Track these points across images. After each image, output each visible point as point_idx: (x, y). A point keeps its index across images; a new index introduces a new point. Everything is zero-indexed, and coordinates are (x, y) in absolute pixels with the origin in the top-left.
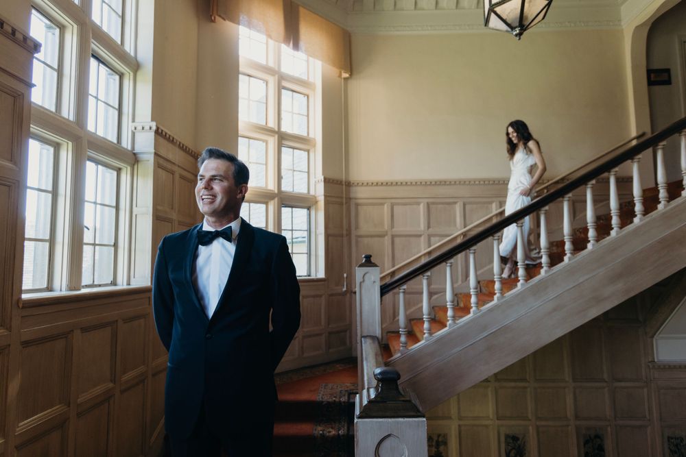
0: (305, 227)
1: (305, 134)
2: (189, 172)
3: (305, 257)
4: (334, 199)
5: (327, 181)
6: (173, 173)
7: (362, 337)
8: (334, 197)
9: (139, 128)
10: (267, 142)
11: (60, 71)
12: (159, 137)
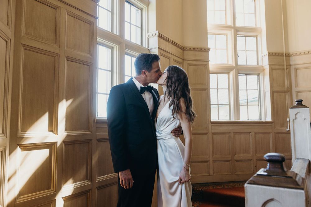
0: (256, 87)
1: (254, 26)
2: (178, 57)
3: (257, 108)
4: (277, 67)
5: (270, 55)
6: (169, 58)
7: (296, 159)
8: (277, 65)
9: (151, 35)
10: (226, 35)
11: (112, 12)
12: (160, 39)
